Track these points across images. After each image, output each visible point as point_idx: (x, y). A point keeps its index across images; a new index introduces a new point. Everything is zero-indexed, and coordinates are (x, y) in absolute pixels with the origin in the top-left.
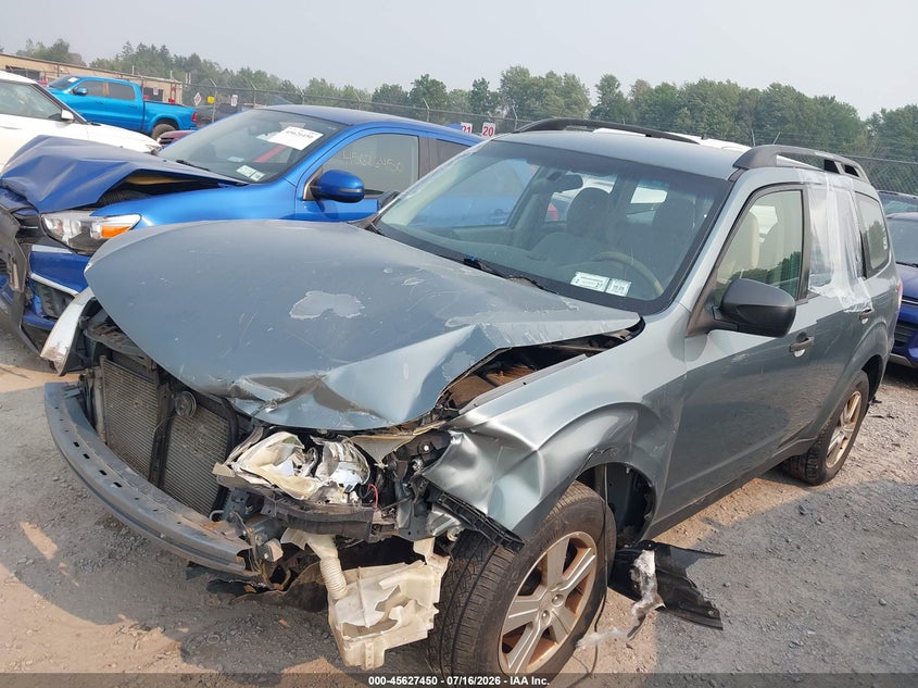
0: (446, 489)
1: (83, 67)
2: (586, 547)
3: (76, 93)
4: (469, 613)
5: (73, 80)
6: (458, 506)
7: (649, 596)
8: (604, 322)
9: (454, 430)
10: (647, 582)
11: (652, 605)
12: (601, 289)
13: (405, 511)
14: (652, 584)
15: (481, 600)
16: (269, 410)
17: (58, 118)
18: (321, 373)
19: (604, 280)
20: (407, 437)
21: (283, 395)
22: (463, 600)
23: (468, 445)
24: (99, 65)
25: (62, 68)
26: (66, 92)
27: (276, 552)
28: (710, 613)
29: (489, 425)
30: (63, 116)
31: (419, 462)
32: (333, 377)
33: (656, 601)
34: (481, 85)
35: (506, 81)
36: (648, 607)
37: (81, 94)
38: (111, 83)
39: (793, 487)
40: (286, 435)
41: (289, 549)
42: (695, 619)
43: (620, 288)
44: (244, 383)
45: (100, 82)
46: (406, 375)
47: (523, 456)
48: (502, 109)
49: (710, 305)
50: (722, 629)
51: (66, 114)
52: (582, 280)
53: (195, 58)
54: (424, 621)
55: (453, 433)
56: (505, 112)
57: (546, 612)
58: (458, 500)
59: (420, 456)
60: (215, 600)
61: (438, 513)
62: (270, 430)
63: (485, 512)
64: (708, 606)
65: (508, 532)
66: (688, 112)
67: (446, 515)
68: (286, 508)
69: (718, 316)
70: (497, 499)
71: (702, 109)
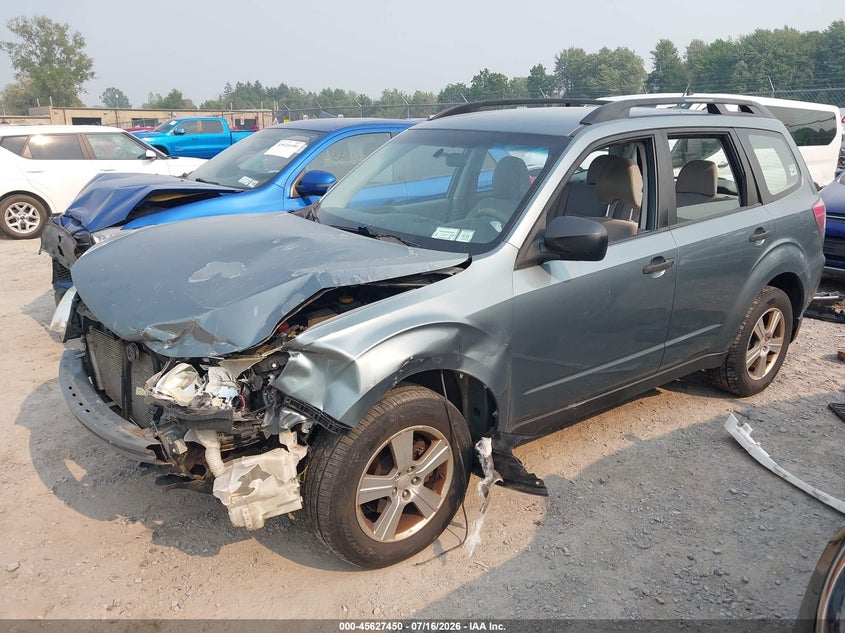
0: (289, 394)
1: (194, 109)
2: (438, 440)
3: (176, 133)
4: (323, 486)
5: (173, 123)
6: (302, 406)
7: (489, 473)
8: (431, 263)
9: (292, 350)
10: (486, 463)
11: (492, 481)
12: (452, 239)
13: (270, 414)
14: (490, 464)
15: (330, 476)
16: (167, 347)
17: (144, 157)
18: (196, 317)
19: (456, 231)
20: (257, 358)
21: (174, 336)
22: (320, 477)
23: (302, 360)
24: (207, 107)
25: (174, 113)
26: (168, 134)
27: (182, 448)
28: (537, 483)
29: (315, 345)
30: (148, 155)
31: (272, 377)
32: (202, 319)
33: (494, 476)
34: (538, 71)
35: (560, 63)
36: (490, 483)
37: (180, 134)
38: (204, 121)
39: (721, 400)
40: (185, 366)
41: (189, 444)
42: (528, 489)
43: (466, 236)
44: (149, 330)
45: (194, 122)
46: (256, 312)
47: (343, 366)
48: (559, 90)
49: (539, 241)
50: (547, 495)
51: (150, 153)
52: (442, 233)
53: (283, 87)
54: (289, 492)
55: (291, 353)
56: (562, 93)
57: (407, 491)
58: (301, 402)
59: (271, 372)
60: (160, 489)
61: (287, 412)
62: (174, 363)
63: (322, 409)
64: (533, 477)
65: (336, 421)
66: (746, 65)
67: (294, 413)
68: (176, 413)
69: (544, 249)
70: (328, 399)
71: (759, 61)
